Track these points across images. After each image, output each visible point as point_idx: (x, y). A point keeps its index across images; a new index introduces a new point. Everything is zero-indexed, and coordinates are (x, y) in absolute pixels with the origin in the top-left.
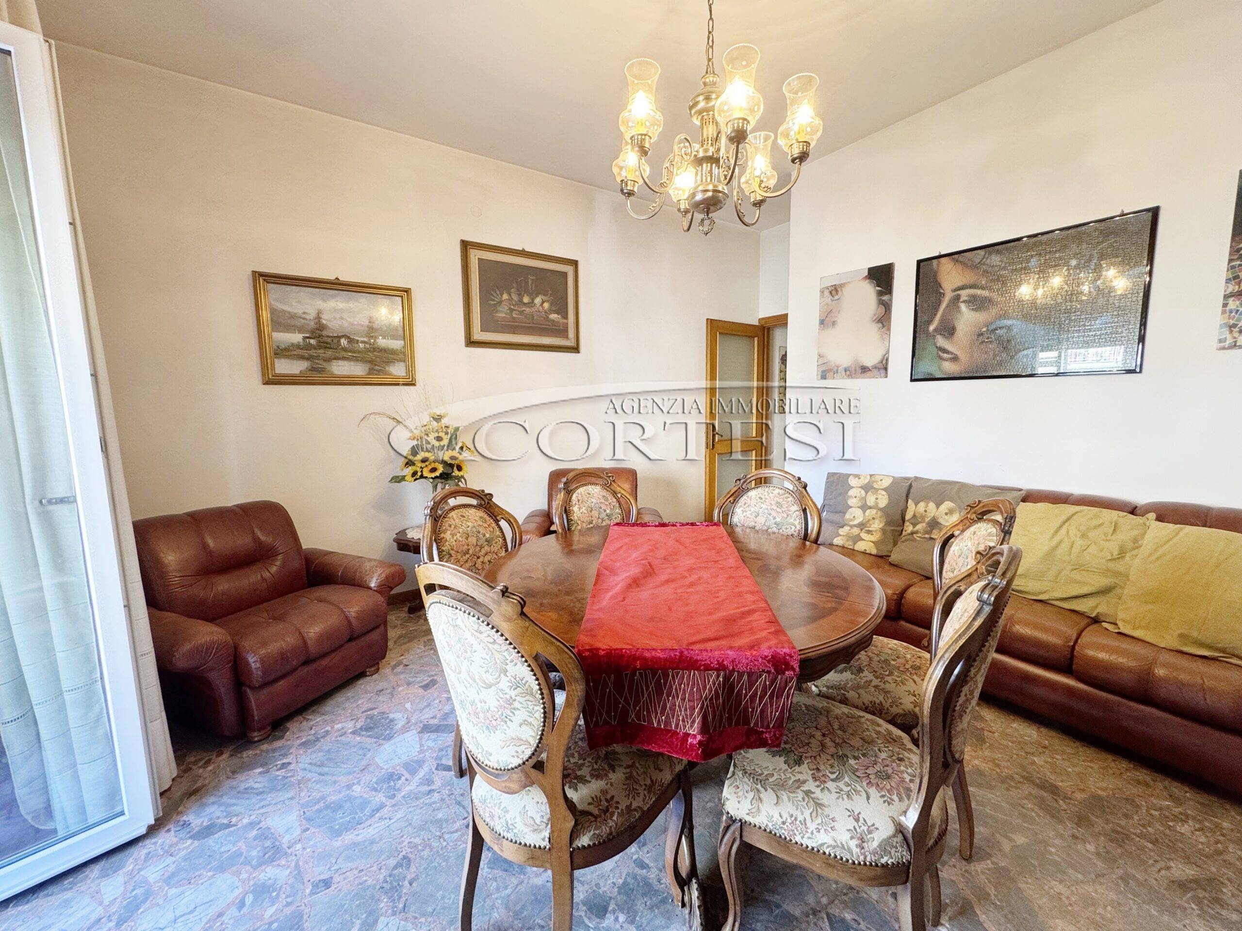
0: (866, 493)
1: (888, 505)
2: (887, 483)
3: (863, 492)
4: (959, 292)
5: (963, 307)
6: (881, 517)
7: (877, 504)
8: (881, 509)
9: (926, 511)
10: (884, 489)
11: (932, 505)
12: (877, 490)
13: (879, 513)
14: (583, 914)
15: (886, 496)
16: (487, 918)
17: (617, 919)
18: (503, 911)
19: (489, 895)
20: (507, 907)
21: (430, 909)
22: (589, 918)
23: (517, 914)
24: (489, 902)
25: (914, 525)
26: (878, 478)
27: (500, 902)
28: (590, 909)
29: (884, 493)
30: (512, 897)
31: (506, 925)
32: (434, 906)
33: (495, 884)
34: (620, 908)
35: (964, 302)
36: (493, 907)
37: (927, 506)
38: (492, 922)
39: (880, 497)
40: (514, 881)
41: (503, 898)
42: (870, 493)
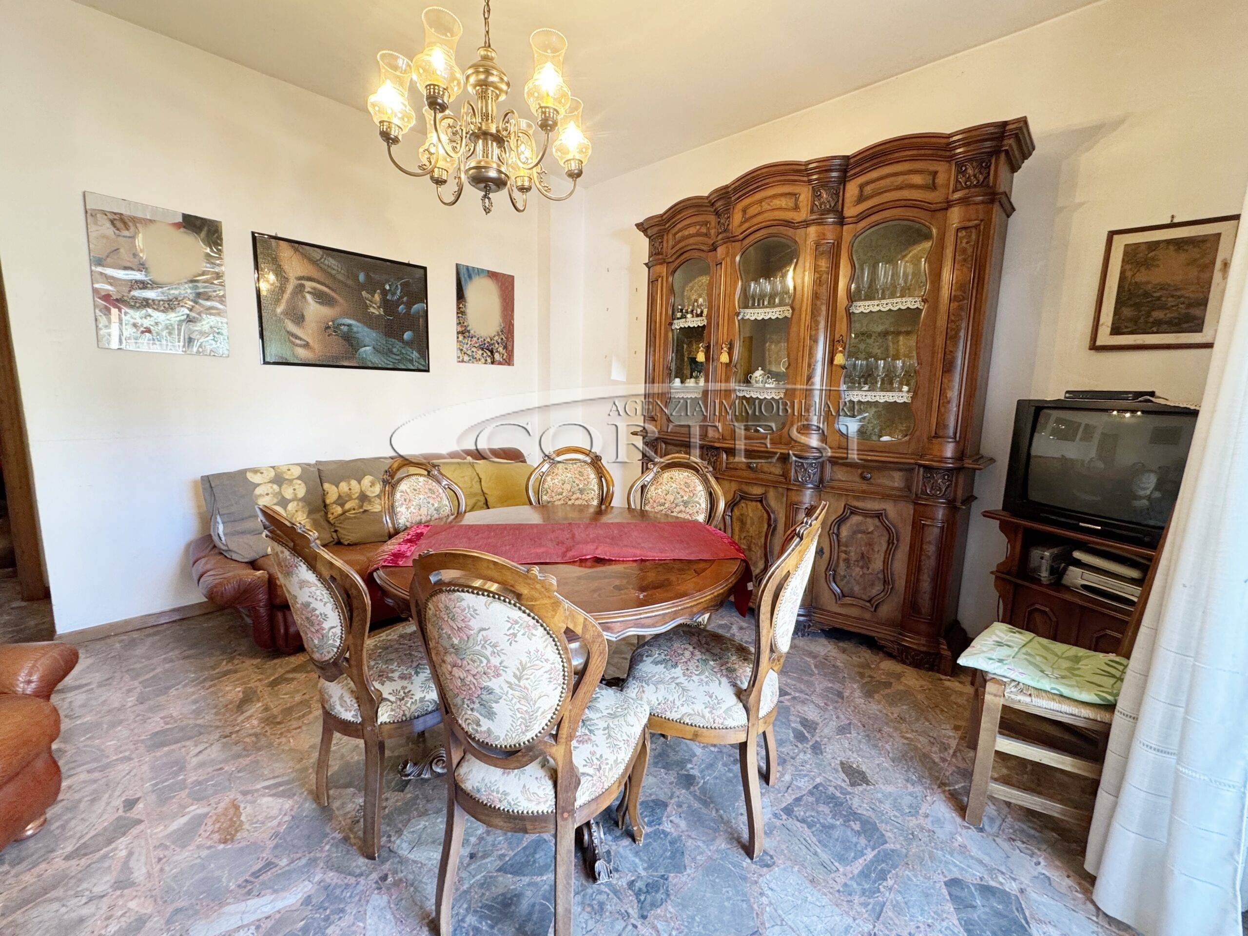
0: (280, 486)
1: (307, 492)
2: (297, 471)
3: (275, 487)
4: (303, 282)
5: (309, 297)
6: (303, 507)
7: (295, 495)
8: (301, 500)
9: (350, 489)
10: (298, 478)
11: (354, 483)
12: (290, 481)
13: (300, 504)
14: (696, 788)
15: (303, 485)
16: (729, 852)
17: (692, 768)
18: (718, 842)
19: (710, 858)
20: (714, 840)
21: (745, 905)
22: (698, 783)
23: (715, 830)
24: (716, 856)
25: (342, 505)
26: (285, 469)
27: (711, 847)
28: (691, 784)
29: (299, 482)
30: (704, 838)
31: (727, 835)
32: (740, 903)
33: (698, 858)
34: (683, 768)
35: (308, 292)
36: (718, 851)
37: (349, 484)
38: (729, 846)
39: (297, 487)
40: (689, 843)
41: (707, 846)
42: (284, 486)
